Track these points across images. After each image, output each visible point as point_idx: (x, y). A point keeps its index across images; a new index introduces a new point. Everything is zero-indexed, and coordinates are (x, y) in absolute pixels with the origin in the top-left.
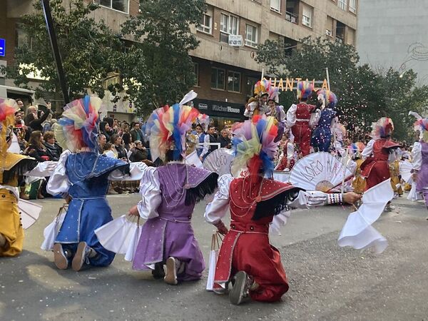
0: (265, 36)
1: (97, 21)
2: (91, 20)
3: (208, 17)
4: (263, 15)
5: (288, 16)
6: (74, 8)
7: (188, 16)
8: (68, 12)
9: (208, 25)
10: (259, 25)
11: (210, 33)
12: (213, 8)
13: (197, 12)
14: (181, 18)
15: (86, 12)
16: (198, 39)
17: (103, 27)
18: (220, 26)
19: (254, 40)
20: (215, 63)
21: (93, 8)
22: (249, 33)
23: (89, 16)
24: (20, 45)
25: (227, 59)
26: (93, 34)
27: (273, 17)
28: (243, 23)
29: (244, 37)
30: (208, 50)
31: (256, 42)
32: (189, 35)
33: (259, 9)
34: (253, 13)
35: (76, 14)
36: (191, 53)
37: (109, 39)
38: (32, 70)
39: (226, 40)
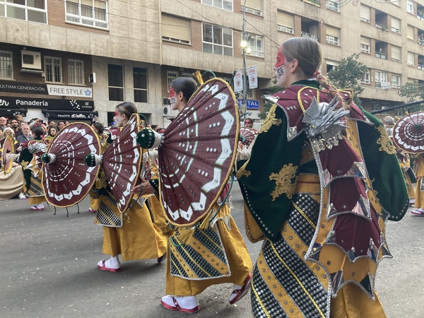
0: (405, 81)
3: (367, 75)
4: (402, 68)
5: (419, 67)
7: (356, 76)
9: (367, 79)
10: (400, 75)
11: (369, 83)
12: (370, 69)
13: (361, 73)
14: (352, 77)
16: (363, 87)
18: (374, 79)
19: (398, 84)
20: (373, 100)
22: (394, 79)
25: (381, 96)
27: (410, 69)
28: (390, 75)
29: (391, 83)
30: (368, 93)
31: (399, 84)
32: (357, 86)
33: (400, 66)
34: (396, 68)
36: (358, 96)
39: (380, 86)
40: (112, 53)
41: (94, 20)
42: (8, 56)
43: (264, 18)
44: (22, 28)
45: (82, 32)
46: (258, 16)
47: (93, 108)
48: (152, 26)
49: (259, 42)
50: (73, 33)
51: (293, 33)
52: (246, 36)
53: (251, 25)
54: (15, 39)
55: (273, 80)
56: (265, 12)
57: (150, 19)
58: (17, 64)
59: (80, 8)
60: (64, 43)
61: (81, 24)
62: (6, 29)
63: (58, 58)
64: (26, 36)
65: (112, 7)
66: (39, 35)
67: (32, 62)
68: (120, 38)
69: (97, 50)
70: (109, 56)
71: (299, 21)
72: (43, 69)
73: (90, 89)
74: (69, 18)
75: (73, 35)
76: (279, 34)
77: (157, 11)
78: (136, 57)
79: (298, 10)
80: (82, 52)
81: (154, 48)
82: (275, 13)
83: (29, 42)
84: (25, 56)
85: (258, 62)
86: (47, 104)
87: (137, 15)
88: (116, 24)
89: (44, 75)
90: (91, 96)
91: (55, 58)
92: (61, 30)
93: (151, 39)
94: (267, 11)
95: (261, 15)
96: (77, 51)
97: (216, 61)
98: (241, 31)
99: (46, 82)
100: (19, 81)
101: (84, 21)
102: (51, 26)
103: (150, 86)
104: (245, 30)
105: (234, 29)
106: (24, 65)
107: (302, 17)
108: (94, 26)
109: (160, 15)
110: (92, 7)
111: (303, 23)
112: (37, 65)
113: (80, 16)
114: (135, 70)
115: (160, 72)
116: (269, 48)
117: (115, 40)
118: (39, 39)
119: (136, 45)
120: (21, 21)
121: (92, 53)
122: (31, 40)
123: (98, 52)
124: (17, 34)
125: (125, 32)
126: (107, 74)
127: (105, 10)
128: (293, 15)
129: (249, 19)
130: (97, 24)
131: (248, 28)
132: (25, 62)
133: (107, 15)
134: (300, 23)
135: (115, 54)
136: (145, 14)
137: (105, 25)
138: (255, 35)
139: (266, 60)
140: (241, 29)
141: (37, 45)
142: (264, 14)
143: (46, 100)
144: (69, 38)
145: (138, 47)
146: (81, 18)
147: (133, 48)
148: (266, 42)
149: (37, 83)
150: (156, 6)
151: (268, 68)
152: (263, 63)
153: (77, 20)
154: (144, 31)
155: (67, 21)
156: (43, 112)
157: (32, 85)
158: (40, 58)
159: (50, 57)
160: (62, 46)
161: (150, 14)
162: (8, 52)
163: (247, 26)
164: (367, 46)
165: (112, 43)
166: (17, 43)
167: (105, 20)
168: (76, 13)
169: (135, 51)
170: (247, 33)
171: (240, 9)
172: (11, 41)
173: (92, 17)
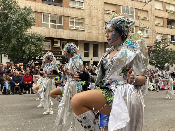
1: (170, 48)
2: (168, 48)
6: (163, 46)
8: (162, 48)
15: (167, 47)
17: (171, 50)
21: (168, 46)
23: (167, 48)
24: (151, 56)
26: (169, 52)
35: (164, 48)
37: (173, 52)
38: (154, 61)
40: (85, 39)
41: (79, 27)
42: (50, 41)
43: (149, 21)
44: (54, 31)
45: (75, 32)
46: (146, 20)
48: (101, 27)
49: (147, 31)
50: (72, 32)
51: (163, 26)
52: (140, 28)
53: (143, 24)
54: (52, 36)
55: (154, 46)
56: (149, 18)
57: (100, 25)
58: (52, 44)
59: (74, 23)
60: (68, 36)
61: (74, 29)
62: (49, 32)
63: (66, 42)
64: (56, 34)
65: (86, 21)
66: (60, 34)
67: (57, 44)
68: (89, 33)
69: (80, 38)
70: (84, 40)
71: (166, 20)
72: (61, 46)
74: (70, 27)
75: (72, 33)
76: (156, 27)
77: (103, 22)
78: (94, 40)
79: (165, 16)
80: (75, 39)
81: (102, 36)
82: (154, 18)
83: (57, 36)
84: (55, 41)
85: (147, 39)
86: (61, 58)
87: (95, 24)
88: (87, 28)
89: (61, 48)
91: (65, 42)
92: (68, 31)
93: (100, 32)
94: (150, 17)
95: (147, 19)
96: (73, 39)
98: (138, 27)
99: (62, 50)
100: (52, 50)
101: (75, 28)
102: (64, 30)
103: (99, 51)
104: (140, 26)
105: (135, 26)
106: (55, 45)
107: (167, 19)
108: (79, 29)
109: (104, 23)
110: (78, 22)
111: (168, 21)
112: (59, 44)
113: (74, 26)
114: (94, 45)
115: (104, 45)
116: (151, 33)
117: (86, 34)
118: (60, 35)
119: (94, 35)
120: (54, 29)
121: (78, 39)
122: (57, 35)
123: (80, 39)
124: (53, 34)
125: (91, 31)
126: (83, 47)
127: (83, 23)
128: (163, 18)
129: (141, 21)
130: (80, 28)
131: (141, 25)
132: (55, 44)
133: (84, 25)
134: (166, 21)
135: (86, 39)
136: (98, 23)
137: (83, 28)
138: (145, 28)
139: (150, 38)
140: (138, 26)
141: (59, 37)
142: (149, 19)
143: (61, 57)
144: (70, 34)
145: (95, 36)
146: (75, 26)
147: (93, 36)
148: (150, 30)
149: (58, 51)
150: (103, 20)
151: (151, 41)
152: (149, 40)
154: (98, 30)
155: (70, 28)
156: (60, 61)
157: (57, 52)
158: (60, 42)
159: (63, 41)
160: (68, 37)
161: (100, 23)
162: (49, 40)
163: (141, 24)
165: (85, 35)
166: (53, 37)
167: (83, 27)
168: (73, 25)
169: (94, 38)
170: (141, 27)
171: (138, 18)
172: (51, 36)
173: (78, 26)
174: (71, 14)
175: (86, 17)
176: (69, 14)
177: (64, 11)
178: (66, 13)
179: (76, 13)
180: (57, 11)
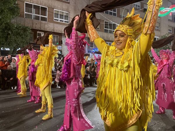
42: (32, 33)
44: (38, 23)
47: (62, 54)
59: (59, 15)
60: (53, 29)
62: (33, 24)
64: (39, 26)
65: (71, 15)
66: (44, 26)
73: (61, 46)
74: (55, 19)
75: (56, 26)
80: (59, 32)
84: (38, 33)
90: (61, 49)
92: (52, 24)
96: (57, 32)
97: (109, 36)
101: (60, 21)
102: (49, 23)
110: (63, 15)
118: (44, 28)
120: (38, 21)
122: (41, 28)
124: (36, 26)
127: (68, 16)
130: (65, 22)
132: (38, 36)
133: (69, 18)
137: (68, 22)
141: (43, 30)
144: (54, 27)
153: (58, 20)
155: (54, 21)
164: (171, 30)
166: (36, 29)
167: (68, 20)
168: (58, 18)
173: (63, 19)
174: (56, 6)
175: (71, 11)
176: (54, 6)
177: (49, 3)
178: (51, 4)
179: (61, 6)
180: (42, 1)
